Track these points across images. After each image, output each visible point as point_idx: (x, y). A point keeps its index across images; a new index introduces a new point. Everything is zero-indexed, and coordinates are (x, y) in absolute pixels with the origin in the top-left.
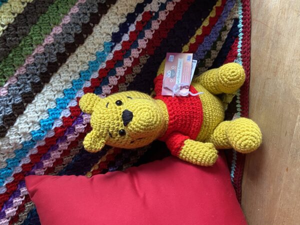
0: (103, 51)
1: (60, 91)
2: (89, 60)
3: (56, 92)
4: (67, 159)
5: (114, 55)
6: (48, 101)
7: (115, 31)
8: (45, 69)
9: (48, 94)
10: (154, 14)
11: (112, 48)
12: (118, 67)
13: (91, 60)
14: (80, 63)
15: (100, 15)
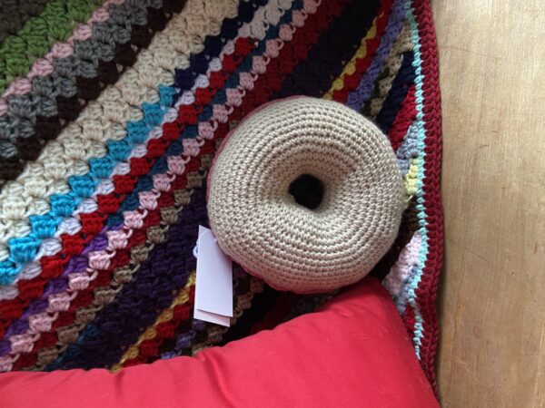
0: (157, 103)
1: (60, 180)
2: (128, 118)
3: (51, 181)
4: (65, 333)
5: (179, 113)
6: (30, 199)
7: (181, 67)
8: (29, 130)
9: (31, 183)
10: (257, 44)
11: (176, 97)
12: (187, 138)
13: (133, 120)
14: (108, 124)
15: (150, 31)
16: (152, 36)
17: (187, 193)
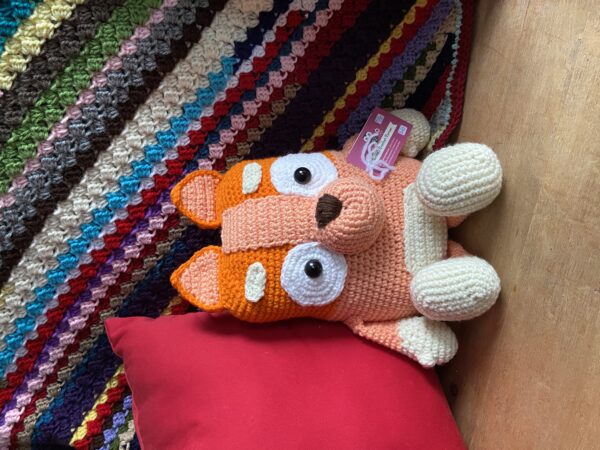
0: (221, 72)
1: (150, 135)
2: (197, 86)
3: (144, 136)
4: (161, 246)
5: (239, 80)
6: (131, 149)
7: (239, 40)
8: (125, 97)
9: (131, 138)
11: (236, 67)
13: (201, 87)
14: (183, 91)
16: (214, 15)
17: (247, 146)
